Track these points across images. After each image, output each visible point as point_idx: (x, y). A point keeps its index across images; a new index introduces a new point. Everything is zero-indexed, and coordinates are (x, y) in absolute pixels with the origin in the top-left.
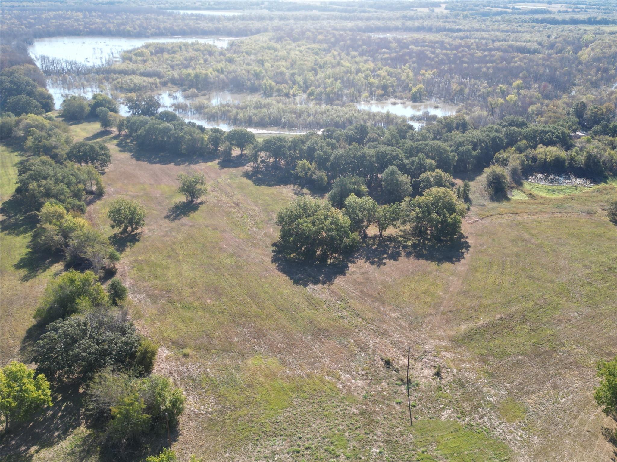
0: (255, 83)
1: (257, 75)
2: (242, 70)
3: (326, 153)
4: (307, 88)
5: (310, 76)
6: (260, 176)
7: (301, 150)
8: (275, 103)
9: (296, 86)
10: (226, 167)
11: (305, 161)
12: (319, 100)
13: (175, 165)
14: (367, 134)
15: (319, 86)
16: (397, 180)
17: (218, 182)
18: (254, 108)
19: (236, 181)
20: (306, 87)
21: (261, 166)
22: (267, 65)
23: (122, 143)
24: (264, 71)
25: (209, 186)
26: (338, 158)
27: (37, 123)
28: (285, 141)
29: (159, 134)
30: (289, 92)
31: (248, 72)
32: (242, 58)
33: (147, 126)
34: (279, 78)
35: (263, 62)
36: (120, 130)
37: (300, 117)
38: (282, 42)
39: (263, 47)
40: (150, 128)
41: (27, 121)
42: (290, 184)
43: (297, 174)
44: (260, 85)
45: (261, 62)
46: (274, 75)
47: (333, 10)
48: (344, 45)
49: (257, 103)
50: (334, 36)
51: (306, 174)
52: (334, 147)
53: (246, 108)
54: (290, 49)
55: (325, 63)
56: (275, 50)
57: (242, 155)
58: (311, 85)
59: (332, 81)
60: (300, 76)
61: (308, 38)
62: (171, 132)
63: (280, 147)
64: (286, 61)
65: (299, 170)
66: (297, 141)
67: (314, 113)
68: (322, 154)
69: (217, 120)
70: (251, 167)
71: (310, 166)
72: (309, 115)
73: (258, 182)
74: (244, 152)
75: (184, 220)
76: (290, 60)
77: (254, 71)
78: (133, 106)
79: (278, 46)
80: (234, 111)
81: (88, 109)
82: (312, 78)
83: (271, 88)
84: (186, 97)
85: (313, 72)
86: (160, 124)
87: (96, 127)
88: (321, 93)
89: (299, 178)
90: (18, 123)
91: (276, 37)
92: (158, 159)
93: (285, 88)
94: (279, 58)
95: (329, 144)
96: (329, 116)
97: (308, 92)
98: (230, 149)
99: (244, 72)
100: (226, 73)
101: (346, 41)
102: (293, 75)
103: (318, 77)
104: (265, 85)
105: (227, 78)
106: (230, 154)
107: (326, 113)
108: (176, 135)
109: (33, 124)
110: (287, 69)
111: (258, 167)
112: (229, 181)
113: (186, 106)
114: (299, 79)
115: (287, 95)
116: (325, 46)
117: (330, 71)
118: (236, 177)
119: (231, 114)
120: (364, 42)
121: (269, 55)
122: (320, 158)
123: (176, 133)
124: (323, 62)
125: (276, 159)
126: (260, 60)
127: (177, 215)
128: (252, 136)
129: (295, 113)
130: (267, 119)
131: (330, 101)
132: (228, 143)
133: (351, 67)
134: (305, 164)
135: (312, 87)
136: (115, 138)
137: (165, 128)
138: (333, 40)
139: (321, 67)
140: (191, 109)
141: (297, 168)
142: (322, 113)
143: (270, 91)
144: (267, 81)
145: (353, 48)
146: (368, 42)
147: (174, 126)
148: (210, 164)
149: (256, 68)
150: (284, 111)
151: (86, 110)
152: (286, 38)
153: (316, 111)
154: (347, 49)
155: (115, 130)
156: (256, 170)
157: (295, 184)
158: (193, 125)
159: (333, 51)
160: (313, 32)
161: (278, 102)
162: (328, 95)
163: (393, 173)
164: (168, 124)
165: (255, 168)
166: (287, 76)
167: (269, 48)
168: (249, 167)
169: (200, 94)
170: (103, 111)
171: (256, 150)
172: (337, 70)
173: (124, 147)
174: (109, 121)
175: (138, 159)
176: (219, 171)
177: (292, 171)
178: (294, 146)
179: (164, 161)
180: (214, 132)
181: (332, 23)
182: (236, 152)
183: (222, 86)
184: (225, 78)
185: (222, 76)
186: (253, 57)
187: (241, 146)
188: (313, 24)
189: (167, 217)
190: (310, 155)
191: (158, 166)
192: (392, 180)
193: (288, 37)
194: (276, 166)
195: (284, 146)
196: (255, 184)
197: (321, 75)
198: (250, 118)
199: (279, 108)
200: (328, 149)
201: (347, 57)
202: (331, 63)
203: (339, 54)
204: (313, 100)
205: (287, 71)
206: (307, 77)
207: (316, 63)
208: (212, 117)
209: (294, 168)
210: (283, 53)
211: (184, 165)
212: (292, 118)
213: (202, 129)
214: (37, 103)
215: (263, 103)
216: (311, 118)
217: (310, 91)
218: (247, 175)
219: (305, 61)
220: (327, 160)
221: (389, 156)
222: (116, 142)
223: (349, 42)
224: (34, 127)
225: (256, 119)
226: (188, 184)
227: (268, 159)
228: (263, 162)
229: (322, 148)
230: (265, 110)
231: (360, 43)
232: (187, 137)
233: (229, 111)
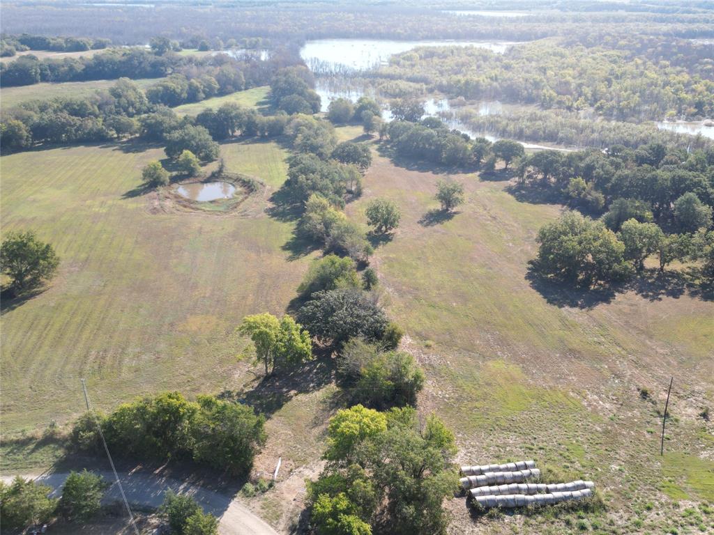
0: (532, 93)
1: (536, 85)
2: (519, 78)
3: (607, 172)
4: (596, 101)
5: (602, 88)
6: (524, 192)
7: (577, 167)
8: (553, 115)
9: (581, 99)
10: (487, 180)
11: (580, 178)
12: (608, 115)
13: (433, 173)
14: (664, 154)
15: (611, 100)
16: (694, 210)
17: (477, 195)
18: (528, 120)
19: (497, 195)
20: (594, 99)
21: (527, 182)
22: (550, 73)
23: (381, 149)
24: (545, 80)
25: (466, 196)
26: (621, 179)
27: (306, 122)
28: (560, 156)
29: (421, 141)
30: (572, 104)
31: (527, 80)
32: (522, 65)
33: (410, 132)
34: (563, 88)
35: (545, 70)
36: (381, 135)
37: (581, 133)
38: (572, 48)
39: (548, 53)
40: (412, 134)
41: (298, 120)
42: (558, 204)
43: (568, 193)
44: (538, 96)
45: (543, 70)
46: (557, 85)
47: (647, 10)
48: (653, 52)
49: (531, 115)
50: (642, 41)
51: (579, 194)
52: (617, 166)
53: (518, 120)
54: (582, 56)
55: (624, 74)
56: (562, 56)
57: (506, 169)
58: (601, 98)
59: (629, 94)
60: (588, 87)
61: (606, 44)
62: (434, 139)
63: (552, 162)
64: (574, 69)
65: (571, 189)
66: (574, 157)
67: (600, 130)
68: (602, 173)
69: (484, 130)
70: (516, 182)
71: (585, 185)
72: (593, 131)
73: (521, 198)
74: (509, 166)
75: (437, 227)
76: (579, 69)
77: (534, 79)
78: (397, 111)
79: (567, 52)
80: (504, 123)
81: (353, 112)
82: (604, 90)
83: (551, 99)
84: (452, 106)
85: (606, 83)
86: (423, 130)
87: (359, 130)
88: (613, 107)
89: (571, 197)
90: (289, 121)
91: (565, 41)
92: (416, 167)
93: (569, 100)
94: (565, 65)
95: (612, 163)
96: (618, 134)
97: (596, 106)
98: (495, 161)
99: (521, 80)
100: (500, 81)
101: (656, 48)
102: (580, 85)
103: (612, 89)
104: (545, 96)
105: (501, 86)
106: (493, 166)
107: (614, 130)
108: (439, 143)
109: (303, 123)
110: (574, 78)
111: (524, 182)
112: (489, 194)
113: (452, 115)
114: (587, 91)
115: (569, 108)
116: (627, 53)
117: (628, 82)
118: (497, 191)
119: (500, 125)
120: (681, 49)
121: (554, 62)
122: (599, 177)
123: (439, 140)
124: (621, 71)
125: (546, 175)
126: (542, 67)
127: (431, 222)
128: (522, 149)
129: (576, 128)
130: (541, 133)
131: (622, 116)
132: (493, 154)
133: (657, 79)
134: (579, 182)
135: (602, 101)
136: (376, 142)
137: (428, 134)
138: (639, 46)
139: (617, 77)
140: (456, 118)
141: (569, 186)
142: (610, 130)
143: (550, 102)
144: (547, 91)
145: (664, 55)
146: (687, 50)
147: (438, 133)
148: (470, 175)
149: (536, 76)
150: (563, 125)
151: (351, 113)
152: (578, 43)
153: (602, 127)
154: (655, 57)
155: (376, 135)
156: (521, 186)
157: (564, 204)
158: (458, 133)
159: (636, 59)
160: (614, 37)
161: (557, 115)
162: (621, 110)
163: (689, 202)
164: (432, 131)
165: (519, 183)
166: (573, 86)
167: (555, 54)
168: (512, 182)
169: (468, 103)
170: (368, 115)
171: (524, 163)
172: (639, 81)
173: (384, 152)
174: (372, 125)
175: (397, 165)
176: (478, 182)
177: (562, 190)
178: (570, 162)
179: (422, 169)
180: (480, 142)
181: (642, 25)
182: (500, 165)
183: (493, 96)
184: (498, 86)
185: (495, 84)
186: (534, 64)
187: (507, 159)
188: (616, 26)
189: (421, 222)
190: (587, 173)
191: (416, 173)
192: (687, 209)
193: (581, 42)
194: (544, 183)
195: (557, 162)
196: (517, 200)
197: (616, 86)
198: (521, 131)
199: (557, 122)
200: (611, 169)
201: (654, 67)
202: (632, 73)
203: (644, 63)
204: (601, 115)
205: (573, 80)
206: (598, 88)
207: (612, 73)
208: (477, 127)
209: (565, 186)
210: (572, 60)
211: (442, 175)
212: (571, 133)
213: (466, 138)
214: (308, 104)
215: (539, 115)
216: (595, 135)
217: (598, 104)
218: (510, 190)
219: (598, 69)
220: (608, 180)
221: (688, 182)
222: (376, 146)
223: (660, 49)
224: (304, 126)
225: (528, 132)
226: (446, 191)
227: (536, 174)
228: (529, 177)
229: (602, 166)
230: (540, 122)
231: (675, 50)
232: (450, 146)
233: (497, 122)
